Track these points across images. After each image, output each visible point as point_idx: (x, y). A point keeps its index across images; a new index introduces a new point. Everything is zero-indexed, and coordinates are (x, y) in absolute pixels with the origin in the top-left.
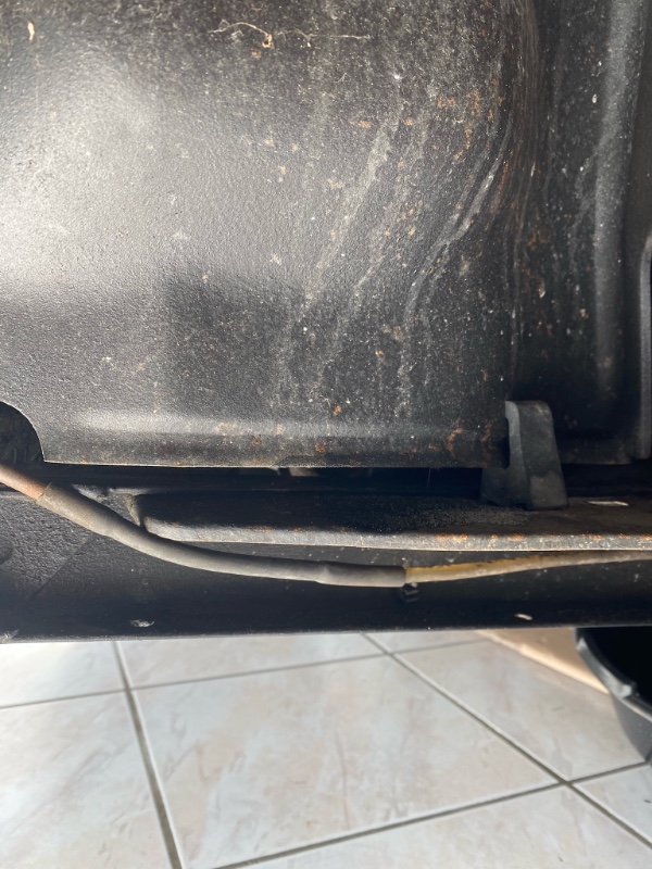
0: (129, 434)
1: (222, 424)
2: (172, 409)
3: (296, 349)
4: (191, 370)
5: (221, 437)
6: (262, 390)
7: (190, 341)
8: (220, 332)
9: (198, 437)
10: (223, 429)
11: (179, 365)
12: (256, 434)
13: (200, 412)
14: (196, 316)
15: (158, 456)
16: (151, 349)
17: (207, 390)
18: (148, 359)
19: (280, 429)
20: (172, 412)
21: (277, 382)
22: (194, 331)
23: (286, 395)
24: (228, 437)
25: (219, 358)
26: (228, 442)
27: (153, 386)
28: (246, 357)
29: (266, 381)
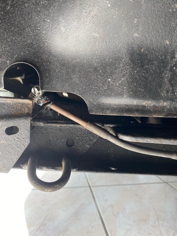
0: (115, 105)
1: (146, 102)
2: (130, 96)
3: (171, 75)
4: (137, 83)
5: (145, 106)
6: (160, 90)
7: (136, 72)
8: (146, 70)
9: (138, 106)
10: (146, 104)
11: (133, 81)
12: (157, 105)
13: (139, 98)
14: (138, 64)
15: (125, 112)
16: (124, 76)
17: (142, 89)
18: (123, 79)
19: (165, 104)
20: (130, 97)
21: (165, 87)
22: (138, 69)
23: (168, 92)
24: (147, 106)
25: (145, 78)
26: (147, 108)
27: (124, 88)
28: (155, 78)
29: (161, 87)
